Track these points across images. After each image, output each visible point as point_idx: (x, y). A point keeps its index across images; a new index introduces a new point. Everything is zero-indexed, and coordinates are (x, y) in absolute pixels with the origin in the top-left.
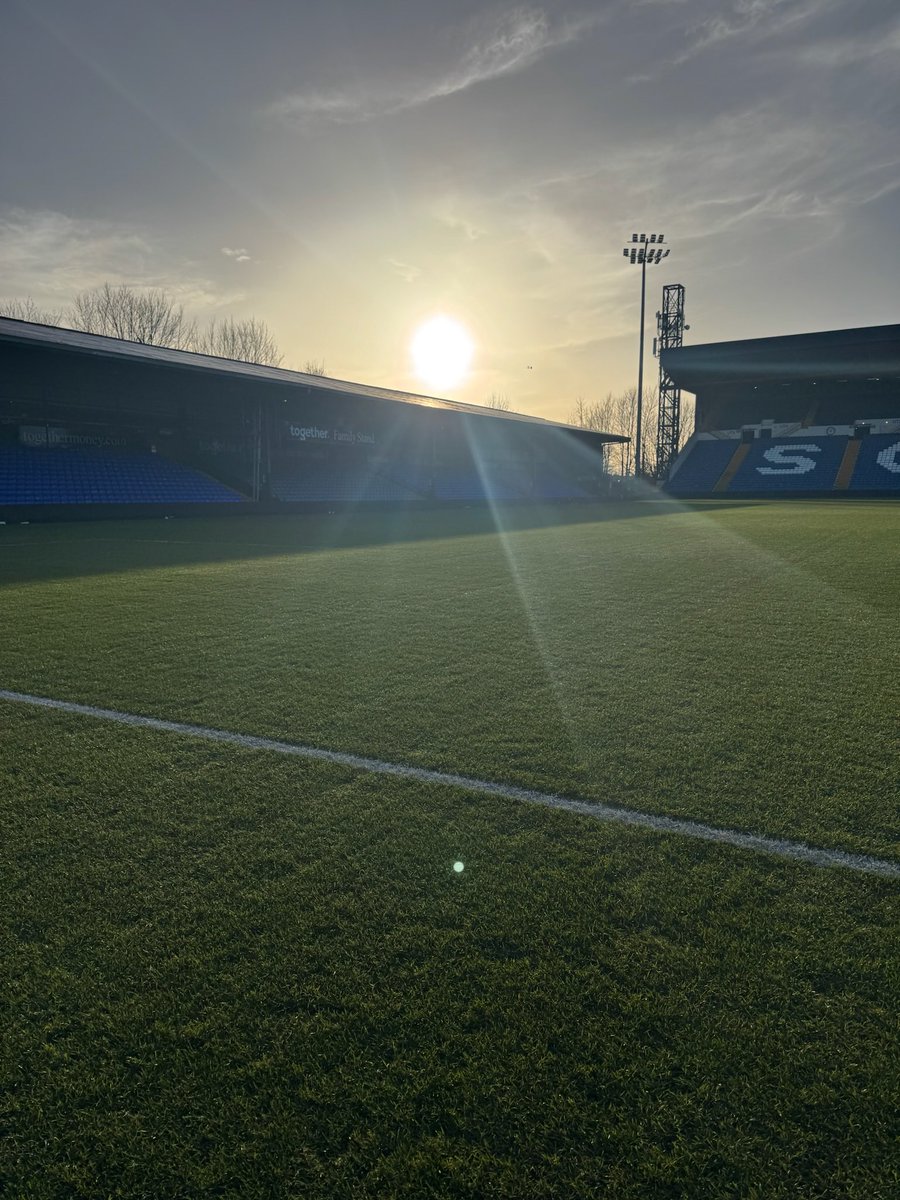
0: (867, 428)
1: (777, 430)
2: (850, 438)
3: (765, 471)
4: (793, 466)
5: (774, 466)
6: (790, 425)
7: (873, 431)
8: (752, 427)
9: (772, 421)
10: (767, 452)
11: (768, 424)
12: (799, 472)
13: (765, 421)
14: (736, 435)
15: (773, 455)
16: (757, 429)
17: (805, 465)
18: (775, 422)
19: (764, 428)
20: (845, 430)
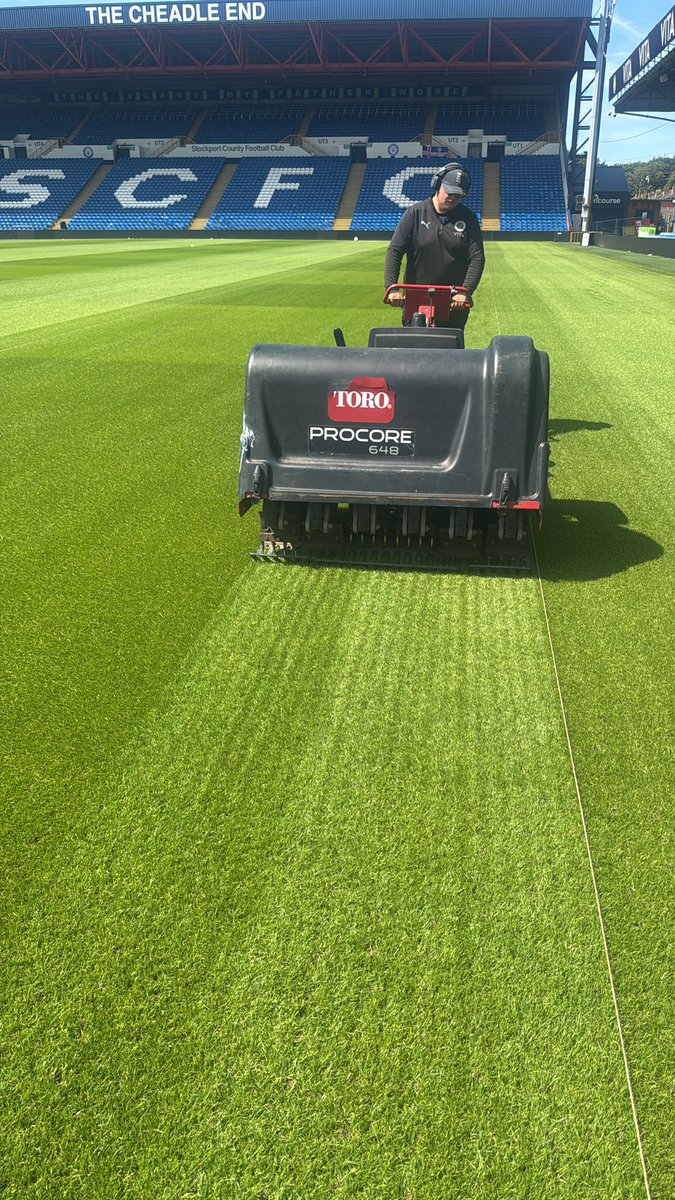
0: (126, 150)
7: (132, 154)
10: (5, 178)
11: (23, 140)
15: (10, 181)
16: (8, 147)
19: (19, 144)
20: (103, 152)
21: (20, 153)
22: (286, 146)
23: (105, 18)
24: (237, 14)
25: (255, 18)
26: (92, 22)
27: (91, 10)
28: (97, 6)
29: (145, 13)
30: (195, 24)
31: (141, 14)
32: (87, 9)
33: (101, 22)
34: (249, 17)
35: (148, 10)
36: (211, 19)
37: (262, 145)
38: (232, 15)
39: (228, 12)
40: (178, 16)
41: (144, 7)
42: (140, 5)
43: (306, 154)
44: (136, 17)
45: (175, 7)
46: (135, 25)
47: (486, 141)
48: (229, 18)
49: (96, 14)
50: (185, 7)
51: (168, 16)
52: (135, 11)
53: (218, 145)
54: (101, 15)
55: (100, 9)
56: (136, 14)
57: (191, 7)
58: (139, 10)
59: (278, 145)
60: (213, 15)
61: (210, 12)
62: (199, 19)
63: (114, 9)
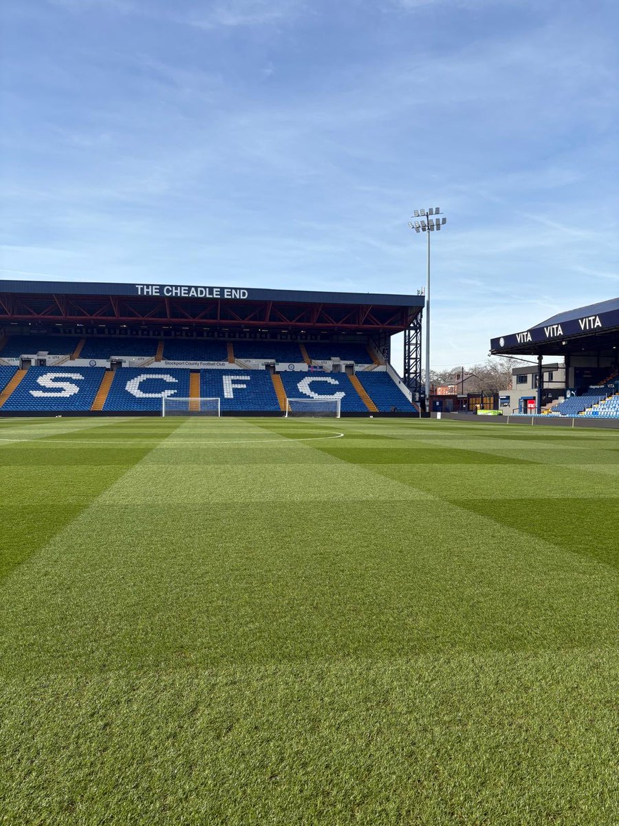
0: (119, 363)
1: (51, 360)
2: (108, 370)
3: (37, 394)
4: (60, 390)
5: (45, 389)
6: (60, 356)
7: (124, 365)
8: (30, 356)
9: (47, 352)
10: (40, 378)
11: (43, 355)
12: (65, 396)
13: (40, 352)
14: (15, 362)
15: (45, 380)
16: (34, 359)
17: (70, 390)
18: (49, 354)
19: (40, 358)
20: (103, 363)
21: (42, 363)
22: (226, 363)
23: (148, 292)
24: (231, 295)
25: (242, 297)
26: (139, 293)
27: (139, 287)
28: (143, 285)
29: (174, 291)
30: (205, 299)
31: (172, 291)
32: (137, 286)
33: (145, 294)
34: (238, 297)
35: (176, 289)
36: (215, 296)
37: (211, 362)
38: (227, 295)
39: (226, 293)
40: (195, 294)
41: (174, 288)
42: (171, 286)
43: (238, 368)
44: (168, 293)
45: (193, 289)
46: (167, 297)
47: (343, 364)
48: (226, 297)
49: (142, 289)
50: (199, 289)
51: (188, 293)
52: (168, 289)
53: (182, 362)
54: (145, 290)
55: (145, 287)
56: (168, 291)
57: (203, 289)
58: (171, 289)
59: (221, 363)
60: (216, 295)
61: (215, 293)
62: (208, 296)
63: (154, 287)
